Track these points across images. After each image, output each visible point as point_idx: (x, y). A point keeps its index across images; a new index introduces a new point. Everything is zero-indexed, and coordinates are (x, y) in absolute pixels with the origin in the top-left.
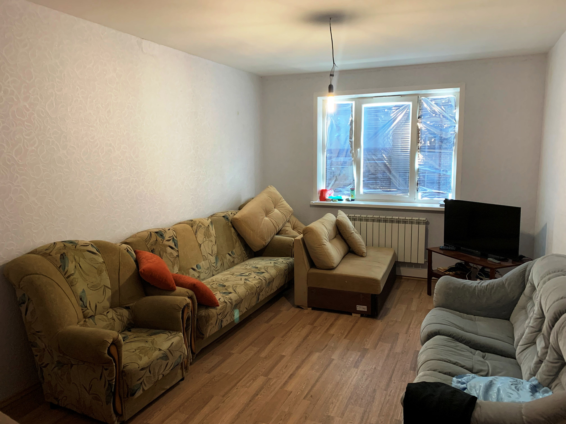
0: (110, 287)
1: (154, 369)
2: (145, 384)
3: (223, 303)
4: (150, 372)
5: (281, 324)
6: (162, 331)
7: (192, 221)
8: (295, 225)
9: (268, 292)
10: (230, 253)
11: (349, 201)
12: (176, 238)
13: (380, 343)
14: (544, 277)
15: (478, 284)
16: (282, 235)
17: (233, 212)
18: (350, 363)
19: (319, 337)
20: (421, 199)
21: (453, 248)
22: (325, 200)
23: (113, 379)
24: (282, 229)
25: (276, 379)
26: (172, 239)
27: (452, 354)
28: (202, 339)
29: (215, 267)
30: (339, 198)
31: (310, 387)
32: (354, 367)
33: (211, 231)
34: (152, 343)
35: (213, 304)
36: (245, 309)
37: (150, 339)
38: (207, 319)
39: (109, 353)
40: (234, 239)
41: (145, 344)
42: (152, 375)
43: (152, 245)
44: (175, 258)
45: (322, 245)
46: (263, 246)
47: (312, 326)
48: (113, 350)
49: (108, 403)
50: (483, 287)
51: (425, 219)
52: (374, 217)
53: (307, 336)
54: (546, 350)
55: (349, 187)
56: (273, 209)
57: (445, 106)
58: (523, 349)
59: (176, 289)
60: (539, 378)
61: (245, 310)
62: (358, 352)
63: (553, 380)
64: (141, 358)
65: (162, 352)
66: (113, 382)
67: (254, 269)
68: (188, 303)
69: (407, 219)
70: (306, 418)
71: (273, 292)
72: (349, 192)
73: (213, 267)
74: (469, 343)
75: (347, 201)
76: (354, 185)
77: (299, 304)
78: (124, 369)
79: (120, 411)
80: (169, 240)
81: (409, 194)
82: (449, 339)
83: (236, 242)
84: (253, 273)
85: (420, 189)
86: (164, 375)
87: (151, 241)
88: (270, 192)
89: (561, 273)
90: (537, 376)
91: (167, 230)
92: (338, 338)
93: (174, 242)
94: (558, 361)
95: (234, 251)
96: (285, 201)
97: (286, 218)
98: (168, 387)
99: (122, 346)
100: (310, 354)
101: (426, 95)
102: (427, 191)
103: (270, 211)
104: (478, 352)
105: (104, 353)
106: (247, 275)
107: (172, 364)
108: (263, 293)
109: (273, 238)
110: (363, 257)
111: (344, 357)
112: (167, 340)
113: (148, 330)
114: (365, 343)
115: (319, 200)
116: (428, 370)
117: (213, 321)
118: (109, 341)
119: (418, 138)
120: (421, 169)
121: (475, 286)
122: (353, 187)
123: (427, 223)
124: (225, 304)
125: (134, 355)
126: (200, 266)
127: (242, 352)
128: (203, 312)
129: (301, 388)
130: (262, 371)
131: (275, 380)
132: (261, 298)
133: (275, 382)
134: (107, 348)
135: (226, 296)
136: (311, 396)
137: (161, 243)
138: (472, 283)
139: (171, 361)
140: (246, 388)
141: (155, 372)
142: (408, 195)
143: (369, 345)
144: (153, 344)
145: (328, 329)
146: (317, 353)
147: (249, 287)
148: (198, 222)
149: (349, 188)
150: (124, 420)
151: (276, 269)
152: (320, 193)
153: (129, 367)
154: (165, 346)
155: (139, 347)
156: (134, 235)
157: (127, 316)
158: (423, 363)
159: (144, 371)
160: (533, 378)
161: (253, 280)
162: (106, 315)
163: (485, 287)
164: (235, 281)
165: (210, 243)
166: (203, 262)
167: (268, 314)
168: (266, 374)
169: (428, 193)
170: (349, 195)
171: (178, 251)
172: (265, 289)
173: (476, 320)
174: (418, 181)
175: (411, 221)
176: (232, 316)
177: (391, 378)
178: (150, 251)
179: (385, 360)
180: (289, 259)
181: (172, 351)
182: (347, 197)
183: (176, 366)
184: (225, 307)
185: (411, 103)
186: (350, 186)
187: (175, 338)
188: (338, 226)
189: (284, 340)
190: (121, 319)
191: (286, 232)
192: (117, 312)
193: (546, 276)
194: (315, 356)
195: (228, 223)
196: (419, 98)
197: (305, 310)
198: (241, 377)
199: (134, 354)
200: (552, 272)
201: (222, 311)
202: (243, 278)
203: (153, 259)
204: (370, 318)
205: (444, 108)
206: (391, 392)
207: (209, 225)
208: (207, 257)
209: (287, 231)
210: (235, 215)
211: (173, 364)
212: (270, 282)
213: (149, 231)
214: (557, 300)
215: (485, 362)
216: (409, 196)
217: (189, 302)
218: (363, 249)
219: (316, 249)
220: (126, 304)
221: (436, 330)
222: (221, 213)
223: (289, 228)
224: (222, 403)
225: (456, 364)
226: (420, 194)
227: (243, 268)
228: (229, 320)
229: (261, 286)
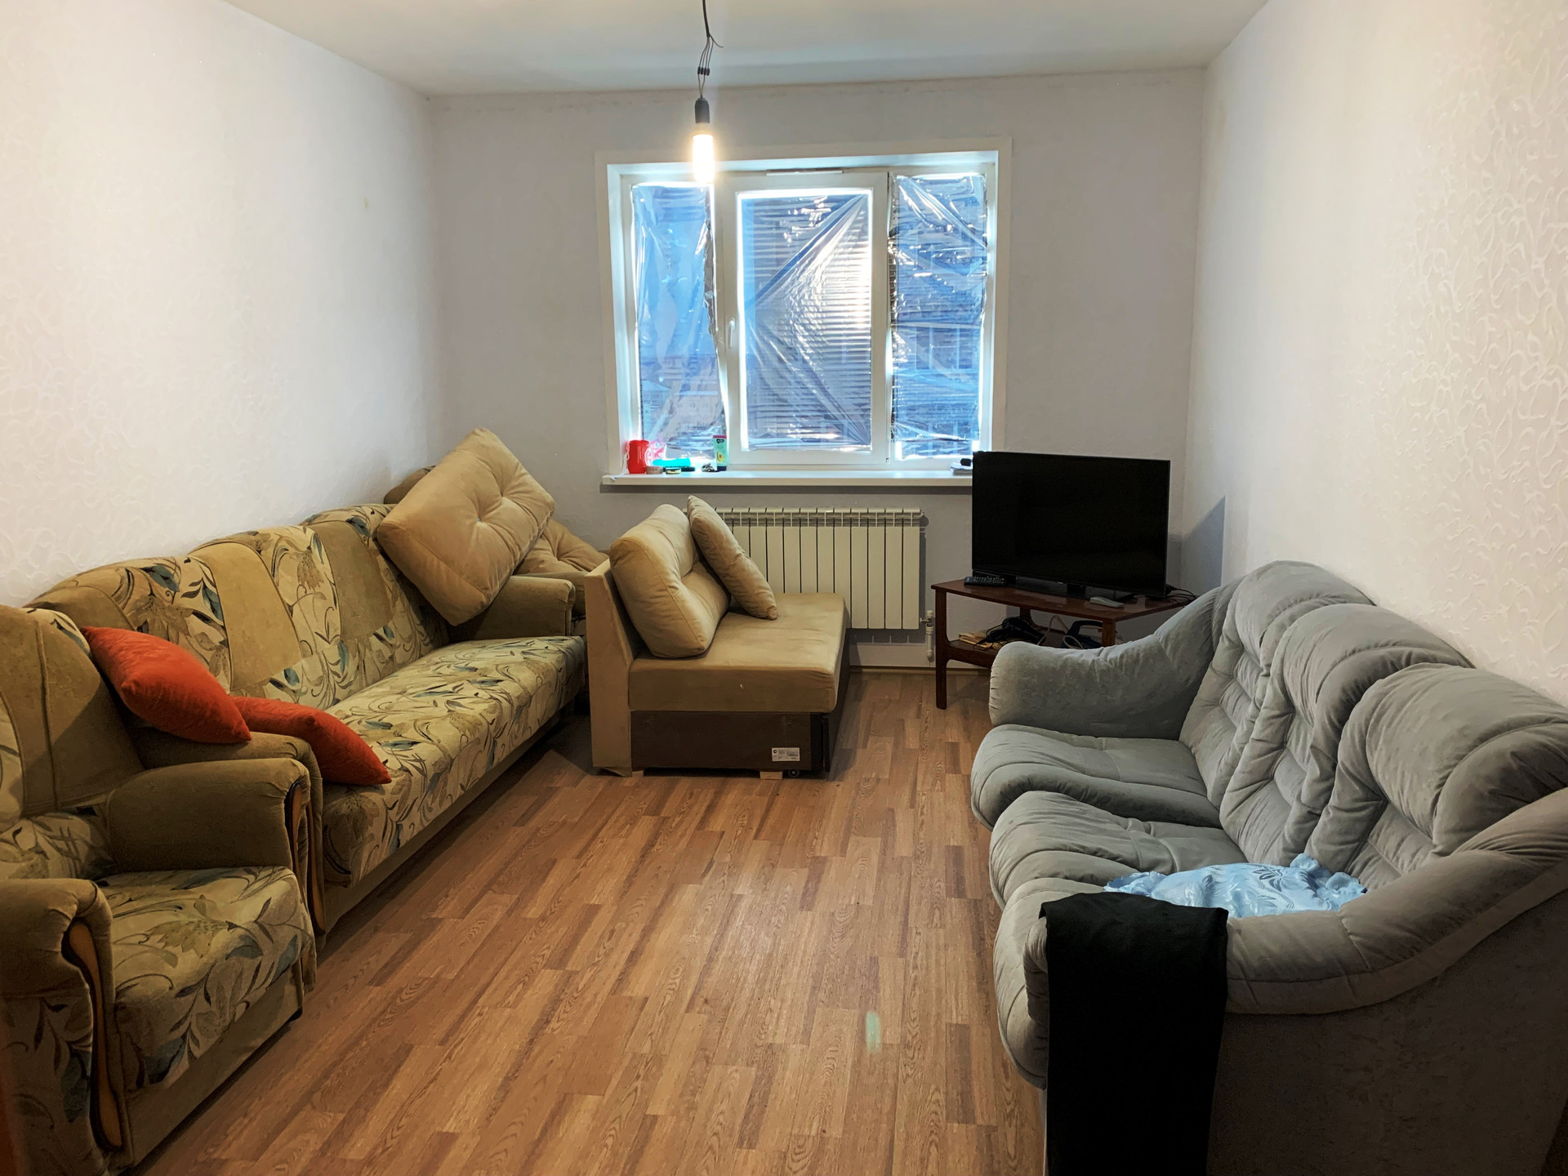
0: (16, 748)
1: (220, 988)
2: (193, 1037)
3: (398, 773)
4: (208, 999)
5: (564, 823)
6: (220, 870)
7: (255, 533)
8: (562, 546)
9: (516, 737)
10: (381, 632)
11: (713, 471)
12: (215, 587)
13: (852, 838)
14: (1277, 616)
15: (1099, 655)
16: (529, 574)
17: (379, 510)
18: (786, 898)
19: (683, 844)
20: (903, 458)
21: (997, 580)
22: (644, 469)
23: (87, 1037)
24: (528, 558)
25: (592, 972)
26: (201, 591)
27: (1080, 831)
28: (345, 887)
29: (339, 676)
30: (682, 465)
31: (694, 978)
32: (802, 908)
33: (319, 566)
34: (200, 907)
35: (373, 776)
36: (459, 787)
37: (189, 898)
38: (358, 822)
39: (69, 952)
40: (388, 591)
41: (176, 915)
42: (214, 1009)
43: (137, 610)
44: (218, 649)
45: (669, 590)
46: (480, 608)
47: (656, 817)
48: (82, 941)
49: (72, 1115)
50: (1113, 662)
51: (918, 511)
52: (785, 511)
53: (651, 844)
54: (1324, 785)
55: (709, 431)
56: (497, 496)
57: (958, 203)
58: (1241, 798)
59: (250, 740)
60: (1316, 853)
61: (460, 792)
62: (802, 868)
63: (1356, 853)
64: (173, 960)
65: (239, 932)
66: (89, 1046)
67: (466, 673)
68: (303, 775)
69: (871, 514)
70: (707, 1058)
71: (528, 735)
72: (709, 445)
73: (336, 678)
74: (1106, 803)
75: (707, 471)
76: (724, 426)
77: (604, 765)
78: (123, 1000)
79: (116, 1140)
80: (192, 595)
81: (870, 446)
82: (1060, 797)
83: (395, 599)
84: (466, 685)
85: (899, 432)
86: (251, 1005)
87: (135, 596)
88: (483, 446)
89: (1317, 600)
90: (1311, 849)
91: (181, 563)
92: (736, 840)
93: (210, 600)
94: (1365, 803)
95: (390, 625)
96: (530, 476)
97: (538, 525)
98: (259, 1042)
99: (109, 925)
100: (672, 889)
101: (910, 171)
102: (918, 438)
103: (491, 505)
104: (1131, 821)
105: (51, 952)
106: (451, 690)
107: (272, 967)
108: (505, 739)
109: (505, 584)
110: (771, 619)
111: (768, 886)
112: (248, 894)
113: (170, 873)
114: (814, 843)
115: (627, 471)
116: (1036, 878)
117: (375, 828)
118: (66, 913)
119: (892, 291)
120: (901, 377)
121: (1093, 661)
122: (721, 431)
123: (922, 522)
124: (405, 775)
125: (147, 952)
126: (295, 672)
127: (467, 911)
128: (343, 804)
129: (671, 984)
130: (544, 956)
131: (588, 975)
132: (501, 754)
133: (592, 979)
134: (62, 935)
135: (404, 753)
136: (706, 1001)
137: (166, 604)
138: (1082, 655)
139: (269, 960)
140: (509, 1010)
141: (225, 998)
142: (868, 449)
143: (826, 847)
144: (203, 913)
145: (703, 822)
146: (691, 885)
147: (467, 723)
148: (275, 538)
149: (709, 435)
150: (130, 1162)
151: (533, 668)
152: (628, 450)
153: (140, 990)
154: (247, 913)
155: (157, 927)
156: (69, 581)
157: (88, 839)
158: (1014, 863)
159: (190, 998)
160: (1300, 856)
161: (473, 703)
162: (13, 841)
163: (1118, 660)
164: (416, 710)
165: (319, 603)
166: (303, 661)
167: (516, 802)
168: (560, 961)
169: (918, 441)
170: (710, 453)
171: (224, 628)
172: (508, 726)
173: (1104, 745)
174: (893, 411)
175: (882, 517)
176: (426, 810)
177: (905, 923)
178: (136, 628)
179: (879, 880)
180: (563, 640)
181: (268, 927)
182: (706, 461)
183: (283, 972)
184: (407, 783)
185: (869, 193)
186: (712, 427)
187: (272, 887)
188: (697, 540)
189: (585, 865)
190: (67, 849)
191: (541, 566)
192: (49, 829)
193: (1280, 613)
194: (687, 895)
195: (366, 542)
196: (890, 178)
197: (625, 779)
198: (483, 981)
199: (147, 949)
200: (1296, 602)
201: (399, 797)
202: (441, 700)
203: (160, 649)
204: (809, 780)
205: (956, 207)
206: (915, 958)
207: (309, 548)
208: (313, 645)
209: (542, 562)
210: (385, 516)
211: (276, 965)
212: (522, 706)
213: (122, 567)
214: (1343, 659)
215: (1159, 844)
216: (873, 452)
217: (305, 772)
218: (770, 599)
219: (653, 600)
220: (79, 801)
221: (1023, 776)
222: (341, 510)
223: (546, 554)
224: (444, 1061)
225: (1099, 854)
226: (899, 445)
227: (430, 672)
228: (417, 822)
229: (500, 718)
